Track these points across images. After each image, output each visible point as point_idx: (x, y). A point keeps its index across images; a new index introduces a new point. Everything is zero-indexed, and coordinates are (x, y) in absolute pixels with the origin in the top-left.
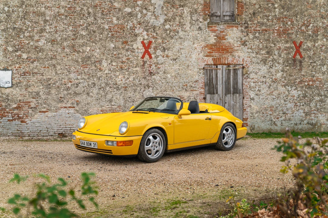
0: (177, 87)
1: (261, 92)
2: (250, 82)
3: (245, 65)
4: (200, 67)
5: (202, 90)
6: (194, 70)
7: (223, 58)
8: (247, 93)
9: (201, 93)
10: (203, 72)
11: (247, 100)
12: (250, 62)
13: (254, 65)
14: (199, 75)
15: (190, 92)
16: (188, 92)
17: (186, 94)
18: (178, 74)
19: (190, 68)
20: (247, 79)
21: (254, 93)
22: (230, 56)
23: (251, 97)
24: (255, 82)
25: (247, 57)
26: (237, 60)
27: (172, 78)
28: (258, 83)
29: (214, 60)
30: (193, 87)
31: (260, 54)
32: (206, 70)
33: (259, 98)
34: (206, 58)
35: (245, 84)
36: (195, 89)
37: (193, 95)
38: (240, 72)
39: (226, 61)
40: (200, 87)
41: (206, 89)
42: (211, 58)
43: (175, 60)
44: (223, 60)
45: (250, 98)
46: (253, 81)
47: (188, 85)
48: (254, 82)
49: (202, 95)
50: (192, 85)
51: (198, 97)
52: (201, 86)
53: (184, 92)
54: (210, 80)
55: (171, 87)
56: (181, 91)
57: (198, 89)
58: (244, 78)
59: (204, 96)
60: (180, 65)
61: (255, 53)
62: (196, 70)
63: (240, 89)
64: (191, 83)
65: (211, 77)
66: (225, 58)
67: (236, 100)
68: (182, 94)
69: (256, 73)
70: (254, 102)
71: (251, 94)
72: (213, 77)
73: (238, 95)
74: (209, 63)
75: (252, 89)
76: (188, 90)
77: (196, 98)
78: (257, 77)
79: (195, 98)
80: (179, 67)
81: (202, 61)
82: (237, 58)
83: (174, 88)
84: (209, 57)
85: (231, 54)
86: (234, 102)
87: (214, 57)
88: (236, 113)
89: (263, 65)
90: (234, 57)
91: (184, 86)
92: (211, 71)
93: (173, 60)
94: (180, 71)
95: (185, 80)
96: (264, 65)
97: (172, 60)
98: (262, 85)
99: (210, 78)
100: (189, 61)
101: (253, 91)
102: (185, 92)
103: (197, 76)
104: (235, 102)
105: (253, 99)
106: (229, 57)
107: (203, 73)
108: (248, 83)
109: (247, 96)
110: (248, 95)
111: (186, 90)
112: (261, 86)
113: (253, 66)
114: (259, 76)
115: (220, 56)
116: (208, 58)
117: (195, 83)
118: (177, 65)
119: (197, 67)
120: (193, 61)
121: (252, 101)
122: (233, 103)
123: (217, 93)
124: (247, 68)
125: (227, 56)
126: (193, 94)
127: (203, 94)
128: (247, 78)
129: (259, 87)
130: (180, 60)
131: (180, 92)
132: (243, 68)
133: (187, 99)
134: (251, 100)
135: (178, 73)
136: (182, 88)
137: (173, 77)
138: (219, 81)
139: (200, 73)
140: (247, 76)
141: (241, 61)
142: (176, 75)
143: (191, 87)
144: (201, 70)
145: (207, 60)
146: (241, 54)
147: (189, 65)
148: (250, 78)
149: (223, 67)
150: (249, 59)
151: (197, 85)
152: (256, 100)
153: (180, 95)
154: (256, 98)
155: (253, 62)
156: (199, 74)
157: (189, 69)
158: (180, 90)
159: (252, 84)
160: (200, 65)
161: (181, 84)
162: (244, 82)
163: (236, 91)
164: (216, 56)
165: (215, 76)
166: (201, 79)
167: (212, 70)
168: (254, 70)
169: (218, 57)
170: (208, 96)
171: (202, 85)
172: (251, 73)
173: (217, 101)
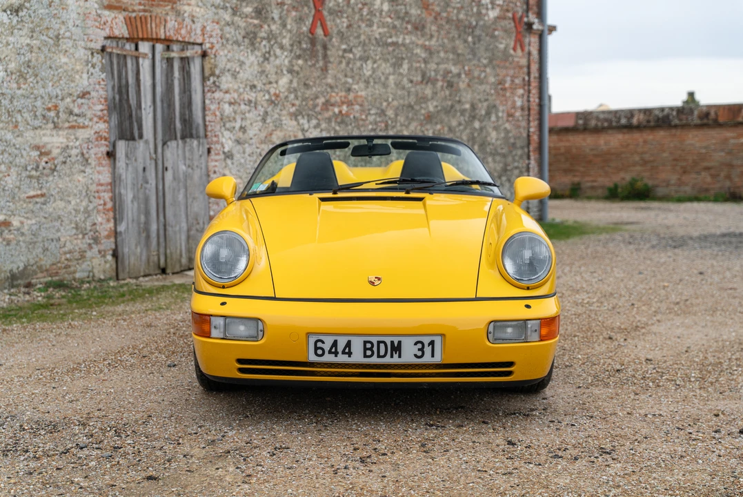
0: (26, 115)
1: (246, 134)
2: (221, 100)
3: (208, 45)
4: (92, 45)
5: (102, 126)
6: (77, 56)
7: (154, 18)
8: (215, 136)
9: (99, 137)
10: (102, 63)
11: (217, 157)
12: (220, 39)
13: (229, 47)
14: (92, 74)
15: (66, 131)
16: (61, 133)
17: (55, 139)
18: (29, 66)
19: (64, 47)
20: (213, 92)
21: (233, 138)
22: (170, 13)
23: (226, 150)
24: (233, 101)
25: (213, 22)
26: (189, 27)
27: (9, 79)
28: (240, 105)
29: (129, 22)
30: (76, 115)
31: (240, 15)
32: (108, 58)
33: (244, 152)
34: (106, 13)
35: (210, 109)
36: (81, 120)
37: (78, 143)
38: (195, 69)
39: (162, 31)
40: (95, 115)
41: (112, 124)
42: (121, 17)
43: (17, 11)
44: (154, 26)
45: (224, 153)
46: (227, 100)
47: (62, 106)
48: (230, 104)
49: (103, 142)
50: (71, 105)
51: (92, 152)
52: (99, 113)
53: (48, 132)
54: (122, 90)
55: (9, 112)
56: (40, 127)
57: (90, 124)
58: (206, 89)
59: (107, 146)
60: (33, 31)
61: (230, 10)
62: (81, 53)
63: (198, 125)
64: (68, 100)
65: (124, 82)
66: (158, 20)
67: (191, 160)
68: (45, 139)
69: (235, 75)
70: (233, 163)
71: (224, 140)
72: (127, 82)
73: (195, 142)
74: (117, 33)
75: (228, 125)
76: (61, 125)
77: (85, 152)
78: (236, 87)
79: (83, 154)
80: (28, 41)
81: (97, 24)
82: (188, 21)
83: (19, 118)
84: (115, 11)
85: (172, 8)
86: (185, 165)
87: (130, 14)
88: (192, 202)
89: (249, 51)
90: (180, 19)
91: (49, 109)
92: (122, 59)
93: (9, 12)
94: (34, 54)
95: (50, 89)
96: (252, 51)
97: (5, 11)
98: (249, 111)
99: (120, 87)
100: (59, 21)
101: (228, 130)
102: (54, 132)
103: (85, 76)
104: (189, 166)
105: (229, 156)
106: (169, 18)
107: (100, 65)
108: (217, 106)
109: (217, 145)
110: (217, 142)
111: (56, 127)
112: (247, 115)
113: (226, 52)
114: (241, 85)
115: (145, 11)
116: (113, 15)
117: (80, 101)
118: (25, 31)
119: (82, 43)
120: (72, 21)
121: (229, 162)
122: (184, 168)
123: (141, 136)
124: (213, 56)
125: (164, 12)
126: (77, 139)
127: (106, 139)
128: (214, 89)
129: (242, 119)
130: (33, 15)
131: (37, 132)
132: (204, 55)
133: (61, 159)
134: (225, 160)
135: (30, 61)
136: (44, 116)
137: (14, 77)
138: (145, 96)
139: (93, 66)
140: (214, 82)
141: (199, 32)
142: (22, 69)
143: (71, 113)
144: (95, 54)
145: (110, 22)
146: (198, 10)
147: (59, 34)
148: (221, 90)
149: (153, 48)
150: (217, 27)
151: (86, 107)
152: (237, 156)
153: (37, 141)
154: (237, 150)
155: (227, 40)
156: (92, 70)
157: (60, 48)
158: (37, 123)
159: (228, 109)
160: (92, 37)
161: (39, 103)
162: (207, 102)
163: (189, 131)
164: (134, 11)
165: (132, 77)
166: (97, 86)
167: (125, 57)
168: (228, 66)
169: (141, 14)
170: (122, 146)
171: (101, 107)
172: (223, 72)
173: (144, 163)
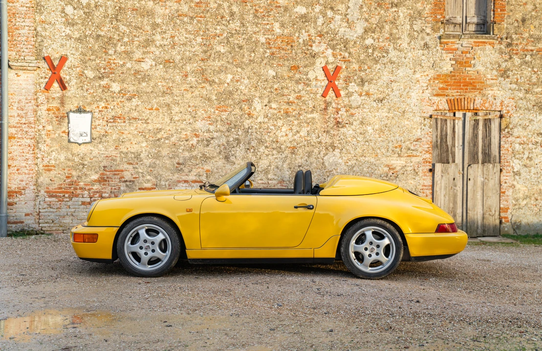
0: (383, 150)
1: (532, 162)
2: (513, 142)
3: (504, 112)
4: (425, 115)
5: (428, 156)
6: (415, 120)
7: (466, 99)
8: (507, 162)
9: (425, 161)
10: (430, 124)
11: (508, 174)
12: (514, 108)
13: (521, 112)
14: (423, 129)
15: (405, 158)
16: (402, 159)
17: (398, 162)
18: (386, 127)
19: (407, 116)
20: (507, 138)
21: (521, 164)
22: (478, 96)
23: (515, 170)
24: (522, 142)
25: (509, 98)
26: (491, 103)
27: (374, 133)
28: (528, 144)
29: (449, 102)
30: (412, 150)
31: (531, 93)
32: (434, 121)
33: (530, 172)
34: (435, 98)
35: (504, 147)
36: (414, 153)
37: (412, 164)
38: (495, 126)
39: (472, 105)
40: (424, 150)
41: (435, 155)
42: (444, 99)
43: (381, 101)
44: (466, 103)
45: (513, 172)
46: (519, 142)
47: (404, 145)
48: (520, 144)
49: (428, 164)
50: (409, 145)
51: (420, 169)
52: (426, 149)
53: (395, 158)
54: (443, 138)
55: (373, 149)
56: (390, 156)
57: (420, 154)
58: (502, 136)
59: (430, 166)
60: (390, 109)
61: (523, 91)
62: (418, 119)
63: (495, 156)
64: (408, 142)
65: (444, 133)
66: (469, 100)
67: (488, 175)
68: (393, 162)
69: (525, 128)
70: (520, 178)
71: (514, 165)
72: (446, 135)
73: (491, 166)
74: (441, 107)
75: (517, 156)
76: (402, 155)
77: (416, 169)
78: (525, 134)
79: (414, 170)
80: (387, 114)
81: (429, 104)
82: (491, 99)
83: (379, 151)
84: (441, 97)
85: (480, 93)
86: (483, 178)
87: (450, 98)
88: (487, 199)
89: (537, 113)
90: (484, 98)
91: (396, 147)
92: (444, 121)
93: (377, 101)
94: (389, 121)
95: (397, 137)
96: (539, 113)
97: (375, 101)
98: (535, 149)
99: (441, 135)
100: (405, 104)
101: (518, 159)
102: (398, 159)
103: (419, 130)
104: (486, 178)
105: (518, 173)
106: (477, 98)
107: (429, 124)
108: (510, 145)
109: (508, 168)
110: (509, 166)
111: (399, 156)
112: (533, 150)
113: (519, 115)
114: (529, 133)
115: (460, 95)
116: (439, 99)
117: (415, 143)
118: (385, 110)
119: (419, 114)
120: (413, 103)
121: (517, 177)
122: (482, 179)
123: (454, 161)
124: (508, 117)
125: (473, 95)
126: (411, 162)
127: (430, 162)
128: (508, 136)
129: (529, 153)
130: (390, 102)
131: (388, 158)
132: (501, 117)
133: (401, 172)
134: (514, 176)
135: (387, 124)
136: (393, 151)
137: (377, 132)
138: (458, 140)
139: (424, 125)
140: (508, 132)
141: (498, 104)
142: (382, 128)
143: (409, 149)
144: (426, 119)
145: (437, 103)
146: (499, 92)
147: (405, 110)
148: (514, 136)
149: (464, 115)
150: (512, 101)
151: (418, 146)
152: (523, 174)
153: (388, 163)
154: (524, 171)
155: (520, 108)
156: (423, 127)
157: (405, 117)
158: (388, 154)
159: (517, 146)
160: (425, 111)
161: (390, 144)
162: (502, 143)
163: (487, 158)
164: (453, 96)
165: (450, 131)
166: (426, 136)
167: (446, 120)
168: (520, 122)
169: (457, 97)
170: (439, 167)
171: (428, 146)
172: (515, 127)
173: (454, 175)
